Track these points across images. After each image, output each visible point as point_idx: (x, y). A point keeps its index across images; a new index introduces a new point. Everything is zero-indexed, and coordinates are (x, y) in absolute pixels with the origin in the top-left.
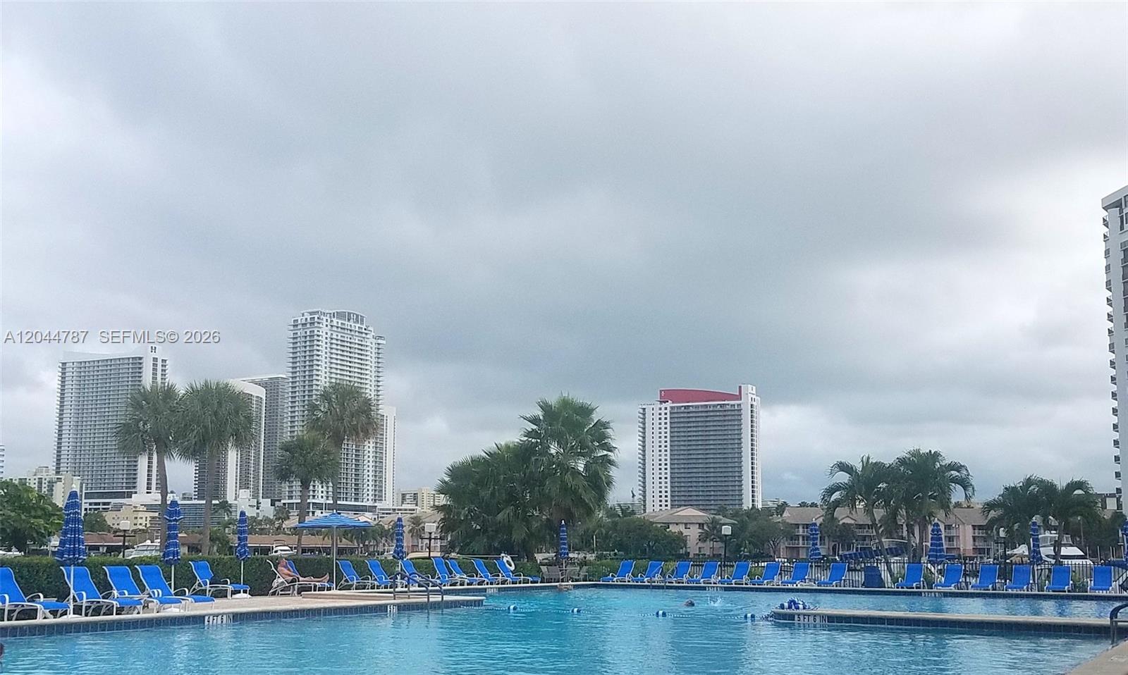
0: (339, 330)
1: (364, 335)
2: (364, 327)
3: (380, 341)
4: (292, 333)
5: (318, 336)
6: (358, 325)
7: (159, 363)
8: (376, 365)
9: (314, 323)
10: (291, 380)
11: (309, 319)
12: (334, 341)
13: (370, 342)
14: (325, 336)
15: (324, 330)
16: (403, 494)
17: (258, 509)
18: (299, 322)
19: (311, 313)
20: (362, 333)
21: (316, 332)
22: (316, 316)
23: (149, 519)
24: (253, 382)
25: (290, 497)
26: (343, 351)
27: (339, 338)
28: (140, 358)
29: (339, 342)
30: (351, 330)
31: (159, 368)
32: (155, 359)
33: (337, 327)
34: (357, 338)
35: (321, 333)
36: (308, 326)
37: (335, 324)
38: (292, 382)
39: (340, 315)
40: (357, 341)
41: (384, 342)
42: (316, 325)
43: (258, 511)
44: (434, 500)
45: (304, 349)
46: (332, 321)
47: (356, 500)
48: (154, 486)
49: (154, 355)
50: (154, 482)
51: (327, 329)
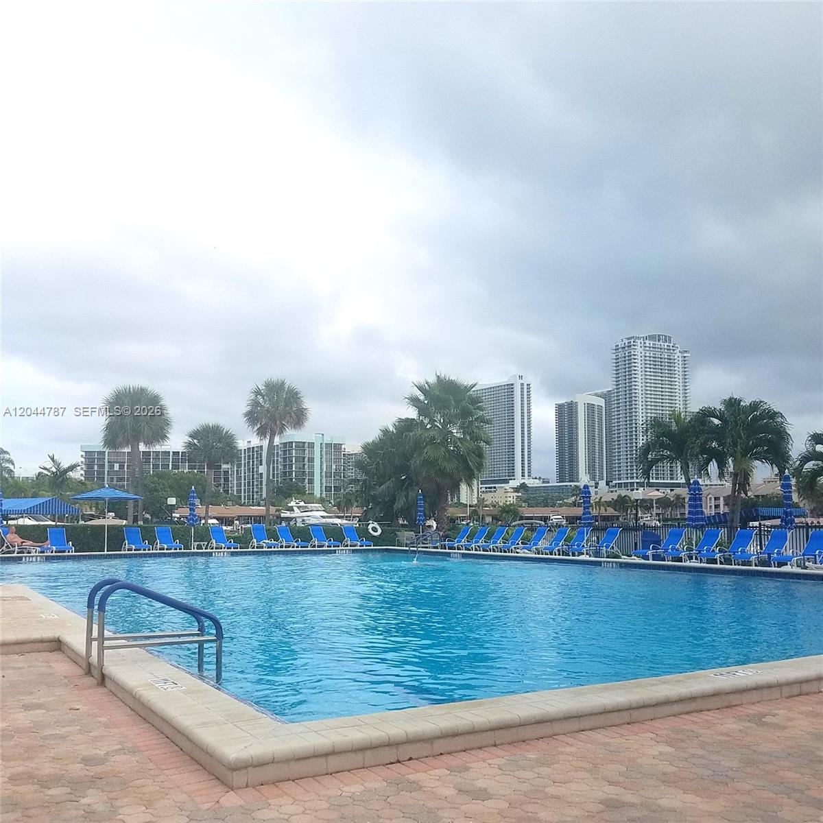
0: (651, 349)
1: (672, 351)
2: (672, 345)
3: (685, 355)
4: (614, 355)
5: (635, 355)
6: (666, 344)
7: (525, 387)
8: (683, 373)
9: (630, 346)
10: (615, 391)
11: (626, 344)
12: (647, 358)
13: (677, 355)
14: (640, 355)
15: (639, 351)
17: (596, 487)
18: (620, 346)
19: (628, 339)
20: (670, 350)
21: (632, 353)
22: (632, 341)
23: (515, 497)
24: (596, 395)
25: (620, 479)
26: (655, 365)
27: (652, 355)
28: (512, 385)
29: (652, 359)
30: (661, 349)
31: (525, 390)
32: (522, 384)
33: (650, 347)
34: (666, 354)
35: (636, 353)
36: (626, 348)
37: (648, 345)
38: (617, 393)
39: (652, 338)
40: (666, 357)
41: (689, 355)
42: (632, 347)
43: (596, 490)
45: (624, 367)
46: (645, 343)
47: (672, 479)
48: (526, 474)
49: (521, 381)
50: (526, 471)
51: (641, 350)
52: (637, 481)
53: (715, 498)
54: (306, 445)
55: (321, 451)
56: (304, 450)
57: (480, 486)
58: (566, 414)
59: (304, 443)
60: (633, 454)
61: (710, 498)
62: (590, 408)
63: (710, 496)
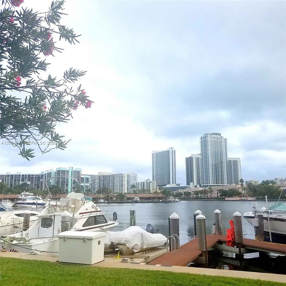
0: (214, 138)
1: (221, 139)
2: (221, 136)
3: (226, 140)
4: (201, 140)
6: (219, 136)
9: (206, 137)
12: (212, 141)
13: (223, 140)
15: (209, 139)
16: (246, 182)
18: (202, 137)
19: (205, 134)
21: (207, 139)
22: (207, 135)
27: (214, 140)
28: (169, 151)
30: (217, 138)
31: (173, 153)
37: (212, 136)
39: (214, 134)
40: (219, 141)
44: (256, 183)
47: (222, 184)
48: (174, 183)
49: (172, 150)
50: (174, 181)
51: (210, 138)
52: (209, 185)
53: (217, 190)
54: (66, 171)
55: (72, 174)
56: (65, 173)
57: (157, 187)
58: (189, 161)
59: (65, 171)
60: (208, 175)
61: (216, 190)
62: (198, 159)
63: (216, 189)
